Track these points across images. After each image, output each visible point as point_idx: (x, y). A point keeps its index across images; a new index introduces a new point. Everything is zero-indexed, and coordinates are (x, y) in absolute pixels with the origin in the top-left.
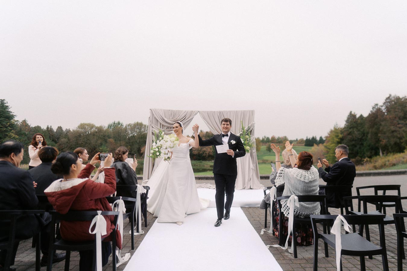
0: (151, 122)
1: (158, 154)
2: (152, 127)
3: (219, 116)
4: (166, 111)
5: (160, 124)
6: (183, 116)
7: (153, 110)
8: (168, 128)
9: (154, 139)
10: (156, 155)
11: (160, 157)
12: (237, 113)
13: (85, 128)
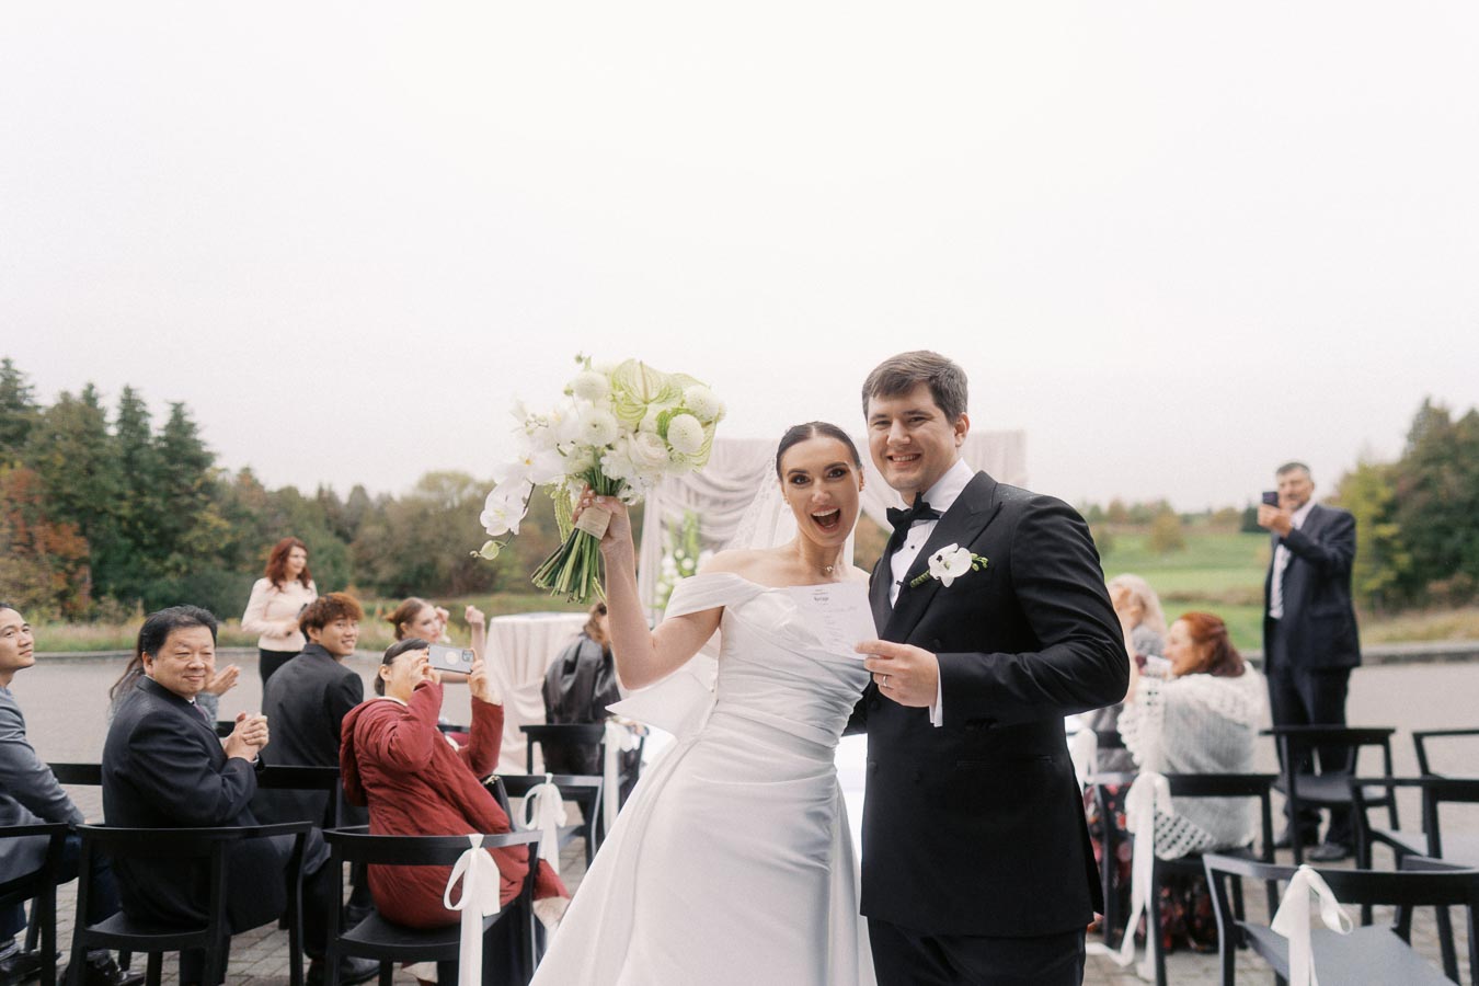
8: (715, 502)
9: (669, 542)
13: (441, 489)
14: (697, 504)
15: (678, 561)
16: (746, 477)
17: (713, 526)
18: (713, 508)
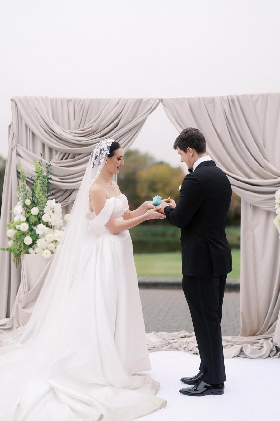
0: (15, 138)
1: (28, 240)
2: (18, 155)
3: (228, 114)
4: (59, 105)
5: (44, 145)
6: (112, 115)
7: (20, 101)
8: (65, 156)
10: (24, 243)
11: (37, 250)
14: (51, 158)
15: (27, 209)
16: (94, 132)
17: (63, 178)
18: (63, 161)
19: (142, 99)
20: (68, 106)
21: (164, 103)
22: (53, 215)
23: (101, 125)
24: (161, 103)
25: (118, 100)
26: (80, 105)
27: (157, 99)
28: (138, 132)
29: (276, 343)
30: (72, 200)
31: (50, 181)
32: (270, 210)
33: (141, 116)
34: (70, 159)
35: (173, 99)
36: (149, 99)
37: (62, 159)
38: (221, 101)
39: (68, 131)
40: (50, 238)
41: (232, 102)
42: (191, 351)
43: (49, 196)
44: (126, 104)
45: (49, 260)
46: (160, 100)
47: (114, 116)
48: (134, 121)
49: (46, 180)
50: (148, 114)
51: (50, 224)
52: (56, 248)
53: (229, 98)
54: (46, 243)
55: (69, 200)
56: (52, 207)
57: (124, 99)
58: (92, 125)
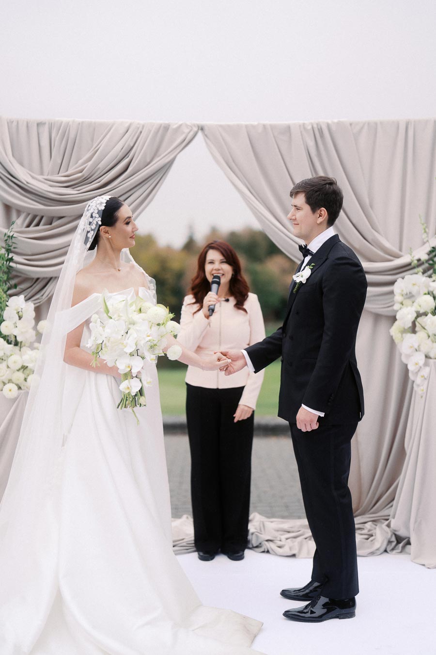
3: (313, 154)
4: (23, 129)
6: (116, 151)
8: (35, 220)
12: (411, 133)
14: (9, 223)
16: (85, 181)
17: (33, 257)
18: (31, 228)
19: (169, 126)
20: (38, 134)
21: (206, 133)
22: (19, 323)
23: (99, 168)
24: (200, 134)
25: (127, 125)
26: (60, 131)
27: (194, 126)
28: (161, 182)
29: (396, 529)
30: (49, 296)
31: (12, 264)
32: (380, 313)
33: (166, 155)
34: (45, 224)
35: (221, 126)
36: (181, 125)
37: (28, 226)
38: (301, 132)
39: (40, 177)
40: (15, 362)
41: (319, 133)
42: (257, 547)
43: (9, 289)
44: (141, 132)
45: (15, 402)
46: (198, 127)
47: (120, 154)
48: (156, 163)
49: (5, 262)
50: (178, 151)
51: (13, 339)
52: (25, 380)
53: (315, 126)
54: (8, 372)
55: (42, 296)
56: (20, 310)
57: (138, 124)
58: (82, 167)
